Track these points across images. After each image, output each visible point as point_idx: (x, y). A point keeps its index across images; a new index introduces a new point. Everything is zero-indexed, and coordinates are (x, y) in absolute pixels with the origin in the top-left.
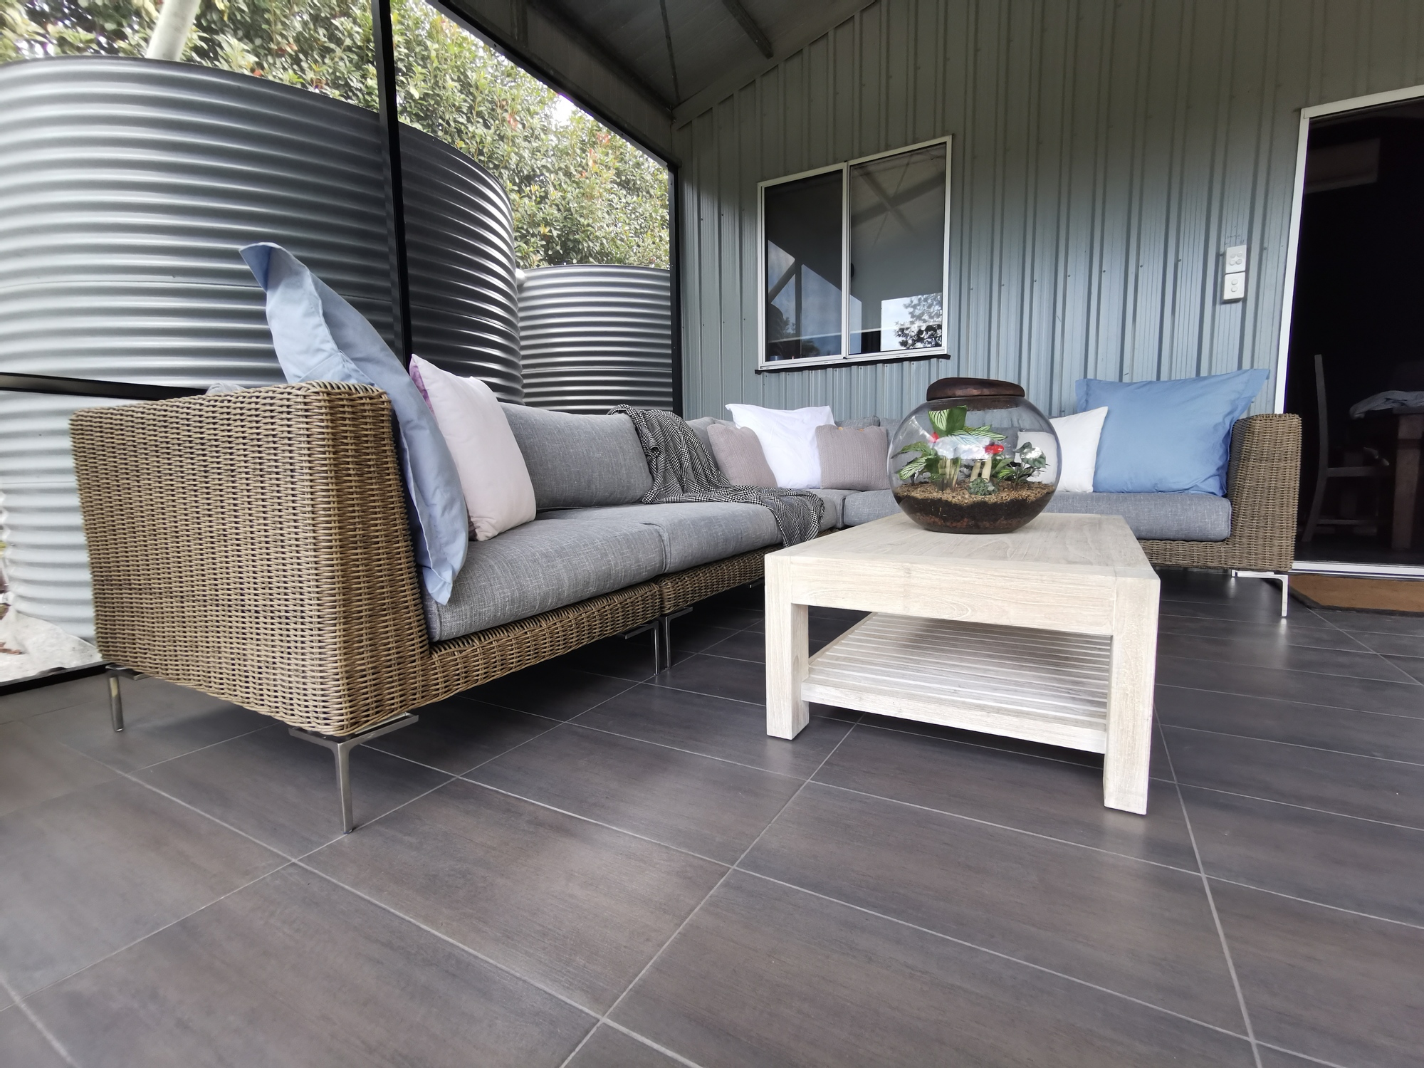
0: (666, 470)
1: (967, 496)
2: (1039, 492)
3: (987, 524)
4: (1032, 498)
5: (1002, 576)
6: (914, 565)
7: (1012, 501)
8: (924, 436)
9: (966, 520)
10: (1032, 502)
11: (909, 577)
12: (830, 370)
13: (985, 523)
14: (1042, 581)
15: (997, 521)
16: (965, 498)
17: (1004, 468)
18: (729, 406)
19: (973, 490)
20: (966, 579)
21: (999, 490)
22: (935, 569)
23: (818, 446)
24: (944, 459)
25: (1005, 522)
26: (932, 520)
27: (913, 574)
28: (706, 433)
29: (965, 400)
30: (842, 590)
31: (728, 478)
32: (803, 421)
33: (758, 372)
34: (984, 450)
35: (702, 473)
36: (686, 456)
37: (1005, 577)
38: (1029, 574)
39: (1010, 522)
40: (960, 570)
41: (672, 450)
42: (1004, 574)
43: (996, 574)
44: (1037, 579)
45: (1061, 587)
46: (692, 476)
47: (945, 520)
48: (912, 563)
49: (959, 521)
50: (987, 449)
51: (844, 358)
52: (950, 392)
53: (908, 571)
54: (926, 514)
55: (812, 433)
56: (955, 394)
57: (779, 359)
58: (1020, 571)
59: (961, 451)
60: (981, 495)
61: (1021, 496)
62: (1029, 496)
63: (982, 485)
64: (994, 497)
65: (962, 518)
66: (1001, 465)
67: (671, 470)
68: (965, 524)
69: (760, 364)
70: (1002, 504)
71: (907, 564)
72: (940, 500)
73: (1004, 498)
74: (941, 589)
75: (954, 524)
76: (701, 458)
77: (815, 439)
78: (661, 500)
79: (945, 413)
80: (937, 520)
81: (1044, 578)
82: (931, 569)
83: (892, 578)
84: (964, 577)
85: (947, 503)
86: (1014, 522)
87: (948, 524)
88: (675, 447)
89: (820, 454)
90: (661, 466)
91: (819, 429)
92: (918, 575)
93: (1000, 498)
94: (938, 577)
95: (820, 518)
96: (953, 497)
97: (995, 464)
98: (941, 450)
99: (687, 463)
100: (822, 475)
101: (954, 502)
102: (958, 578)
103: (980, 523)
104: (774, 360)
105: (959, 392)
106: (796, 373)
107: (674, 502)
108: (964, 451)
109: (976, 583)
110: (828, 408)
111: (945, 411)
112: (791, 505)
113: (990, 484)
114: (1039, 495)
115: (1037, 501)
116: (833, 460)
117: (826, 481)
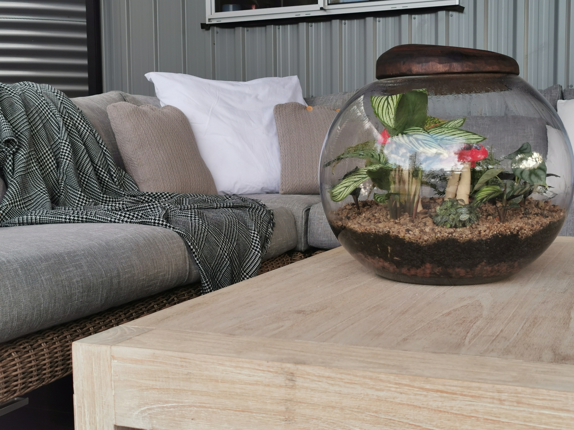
0: (27, 172)
1: (427, 230)
2: (537, 222)
3: (461, 271)
4: (527, 231)
5: (437, 391)
6: (300, 367)
7: (495, 237)
8: (369, 132)
9: (428, 265)
10: (527, 238)
11: (293, 387)
12: (303, 26)
13: (457, 270)
14: (501, 401)
15: (476, 266)
16: (425, 233)
17: (487, 183)
18: (151, 76)
19: (439, 219)
20: (381, 394)
21: (478, 218)
22: (333, 375)
23: (278, 134)
24: (399, 170)
25: (489, 268)
26: (381, 264)
27: (299, 382)
28: (104, 114)
29: (424, 80)
30: (190, 406)
31: (137, 180)
32: (256, 98)
33: (205, 27)
34: (457, 156)
35: (93, 175)
36: (66, 150)
37: (442, 392)
38: (480, 388)
39: (496, 267)
40: (371, 378)
41: (43, 141)
42: (441, 388)
43: (428, 386)
44: (493, 398)
45: (531, 413)
46: (74, 181)
47: (398, 264)
48: (297, 363)
49: (418, 267)
50: (461, 156)
51: (322, 9)
52: (404, 69)
53: (291, 377)
54: (370, 255)
55: (269, 114)
56: (410, 70)
57: (234, 9)
58: (466, 384)
59: (422, 158)
60: (451, 227)
61: (509, 228)
62: (521, 228)
63: (453, 210)
64: (468, 232)
65: (423, 262)
66: (483, 179)
67: (38, 173)
68: (428, 271)
69: (208, 15)
70: (480, 242)
71: (289, 365)
72: (387, 236)
73: (483, 233)
74: (342, 409)
75: (413, 272)
76: (93, 153)
77: (274, 123)
78: (12, 220)
79: (395, 99)
80: (387, 264)
81: (504, 396)
82: (327, 374)
83: (267, 389)
84: (377, 390)
85: (398, 241)
86: (504, 267)
87: (404, 270)
88: (50, 138)
89: (280, 144)
90: (20, 165)
91: (279, 109)
92: (306, 385)
93: (477, 233)
94: (337, 389)
95: (265, 240)
96: (408, 231)
97: (475, 176)
98: (393, 156)
99: (67, 162)
100: (282, 175)
101: (407, 239)
102: (370, 392)
103: (450, 271)
104: (227, 10)
105: (417, 68)
106: (257, 29)
107: (32, 224)
108: (427, 159)
109: (397, 401)
110: (295, 78)
111: (394, 97)
112: (218, 225)
113: (464, 210)
114: (538, 227)
115: (534, 235)
116: (297, 153)
117: (287, 183)
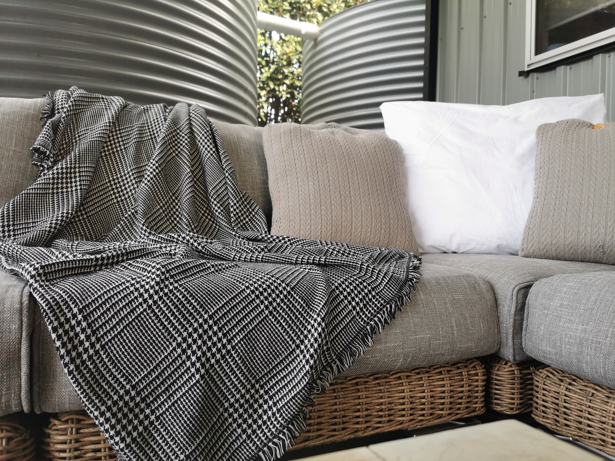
33: (524, 74)
69: (527, 61)
91: (544, 130)
100: (528, 228)
106: (583, 64)
116: (555, 192)
117: (530, 239)
